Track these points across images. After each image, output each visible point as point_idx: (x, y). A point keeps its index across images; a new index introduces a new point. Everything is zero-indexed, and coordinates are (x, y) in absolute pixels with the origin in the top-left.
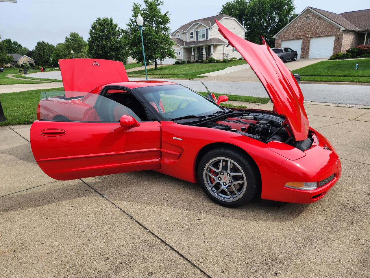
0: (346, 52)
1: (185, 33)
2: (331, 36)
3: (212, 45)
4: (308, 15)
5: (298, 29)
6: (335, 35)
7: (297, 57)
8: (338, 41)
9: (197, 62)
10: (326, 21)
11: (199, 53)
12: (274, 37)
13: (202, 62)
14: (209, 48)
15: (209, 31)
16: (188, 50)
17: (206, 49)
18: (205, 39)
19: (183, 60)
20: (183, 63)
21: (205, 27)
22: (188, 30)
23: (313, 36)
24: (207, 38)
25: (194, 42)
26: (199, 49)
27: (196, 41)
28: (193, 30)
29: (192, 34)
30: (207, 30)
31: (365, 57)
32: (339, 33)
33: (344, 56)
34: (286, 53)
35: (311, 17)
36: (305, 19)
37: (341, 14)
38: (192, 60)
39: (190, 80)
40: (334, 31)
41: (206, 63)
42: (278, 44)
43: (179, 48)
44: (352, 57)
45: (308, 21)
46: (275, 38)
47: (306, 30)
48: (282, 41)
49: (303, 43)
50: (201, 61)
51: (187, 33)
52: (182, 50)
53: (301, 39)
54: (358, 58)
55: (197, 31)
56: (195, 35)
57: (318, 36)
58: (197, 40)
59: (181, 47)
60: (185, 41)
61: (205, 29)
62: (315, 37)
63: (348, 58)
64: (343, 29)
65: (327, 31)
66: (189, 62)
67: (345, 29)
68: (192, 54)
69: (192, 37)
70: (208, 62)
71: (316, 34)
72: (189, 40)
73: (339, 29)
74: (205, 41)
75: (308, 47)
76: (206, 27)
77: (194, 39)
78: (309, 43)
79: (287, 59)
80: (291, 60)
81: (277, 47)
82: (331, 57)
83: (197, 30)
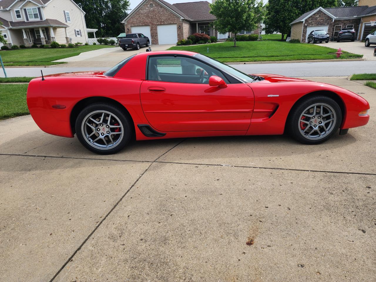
0: (187, 39)
1: (7, 11)
2: (174, 24)
3: (52, 27)
4: (151, 3)
5: (144, 16)
6: (176, 23)
7: (149, 43)
8: (180, 28)
9: (34, 46)
10: (167, 10)
11: (34, 37)
12: (123, 22)
13: (42, 47)
14: (46, 30)
15: (41, 9)
16: (17, 33)
17: (43, 31)
18: (38, 19)
19: (12, 45)
20: (14, 48)
21: (35, 4)
22: (11, 7)
23: (159, 24)
24: (41, 18)
25: (24, 22)
26: (33, 32)
27: (26, 21)
28: (20, 7)
29: (17, 12)
30: (39, 9)
31: (201, 43)
32: (180, 21)
33: (187, 43)
34: (140, 38)
35: (154, 5)
36: (149, 6)
37: (174, 5)
38: (27, 44)
39: (45, 67)
40: (175, 20)
41: (48, 48)
42: (128, 29)
43: (4, 29)
44: (193, 44)
45: (152, 9)
46: (124, 24)
47: (152, 17)
48: (131, 26)
49: (151, 30)
50: (40, 45)
51: (10, 10)
52: (8, 32)
53: (149, 25)
54: (197, 44)
55: (25, 10)
56: (22, 14)
57: (162, 24)
58: (27, 19)
59: (6, 28)
60: (9, 20)
61: (37, 7)
62: (161, 25)
63: (190, 44)
64: (182, 18)
65: (169, 19)
66: (23, 47)
67: (183, 18)
68: (25, 37)
69: (19, 16)
70: (50, 47)
71: (161, 22)
72: (15, 19)
73: (179, 18)
74: (40, 21)
75: (157, 33)
76: (37, 5)
77: (23, 18)
78: (156, 30)
79: (142, 44)
80: (145, 46)
81: (128, 32)
82: (177, 43)
83: (25, 8)
